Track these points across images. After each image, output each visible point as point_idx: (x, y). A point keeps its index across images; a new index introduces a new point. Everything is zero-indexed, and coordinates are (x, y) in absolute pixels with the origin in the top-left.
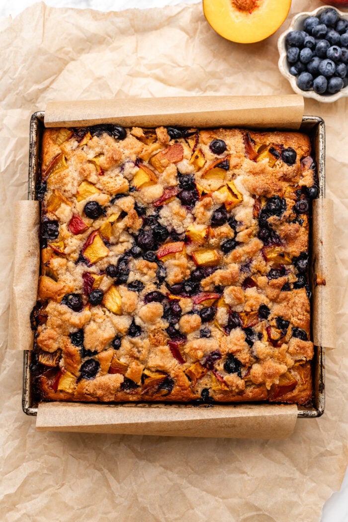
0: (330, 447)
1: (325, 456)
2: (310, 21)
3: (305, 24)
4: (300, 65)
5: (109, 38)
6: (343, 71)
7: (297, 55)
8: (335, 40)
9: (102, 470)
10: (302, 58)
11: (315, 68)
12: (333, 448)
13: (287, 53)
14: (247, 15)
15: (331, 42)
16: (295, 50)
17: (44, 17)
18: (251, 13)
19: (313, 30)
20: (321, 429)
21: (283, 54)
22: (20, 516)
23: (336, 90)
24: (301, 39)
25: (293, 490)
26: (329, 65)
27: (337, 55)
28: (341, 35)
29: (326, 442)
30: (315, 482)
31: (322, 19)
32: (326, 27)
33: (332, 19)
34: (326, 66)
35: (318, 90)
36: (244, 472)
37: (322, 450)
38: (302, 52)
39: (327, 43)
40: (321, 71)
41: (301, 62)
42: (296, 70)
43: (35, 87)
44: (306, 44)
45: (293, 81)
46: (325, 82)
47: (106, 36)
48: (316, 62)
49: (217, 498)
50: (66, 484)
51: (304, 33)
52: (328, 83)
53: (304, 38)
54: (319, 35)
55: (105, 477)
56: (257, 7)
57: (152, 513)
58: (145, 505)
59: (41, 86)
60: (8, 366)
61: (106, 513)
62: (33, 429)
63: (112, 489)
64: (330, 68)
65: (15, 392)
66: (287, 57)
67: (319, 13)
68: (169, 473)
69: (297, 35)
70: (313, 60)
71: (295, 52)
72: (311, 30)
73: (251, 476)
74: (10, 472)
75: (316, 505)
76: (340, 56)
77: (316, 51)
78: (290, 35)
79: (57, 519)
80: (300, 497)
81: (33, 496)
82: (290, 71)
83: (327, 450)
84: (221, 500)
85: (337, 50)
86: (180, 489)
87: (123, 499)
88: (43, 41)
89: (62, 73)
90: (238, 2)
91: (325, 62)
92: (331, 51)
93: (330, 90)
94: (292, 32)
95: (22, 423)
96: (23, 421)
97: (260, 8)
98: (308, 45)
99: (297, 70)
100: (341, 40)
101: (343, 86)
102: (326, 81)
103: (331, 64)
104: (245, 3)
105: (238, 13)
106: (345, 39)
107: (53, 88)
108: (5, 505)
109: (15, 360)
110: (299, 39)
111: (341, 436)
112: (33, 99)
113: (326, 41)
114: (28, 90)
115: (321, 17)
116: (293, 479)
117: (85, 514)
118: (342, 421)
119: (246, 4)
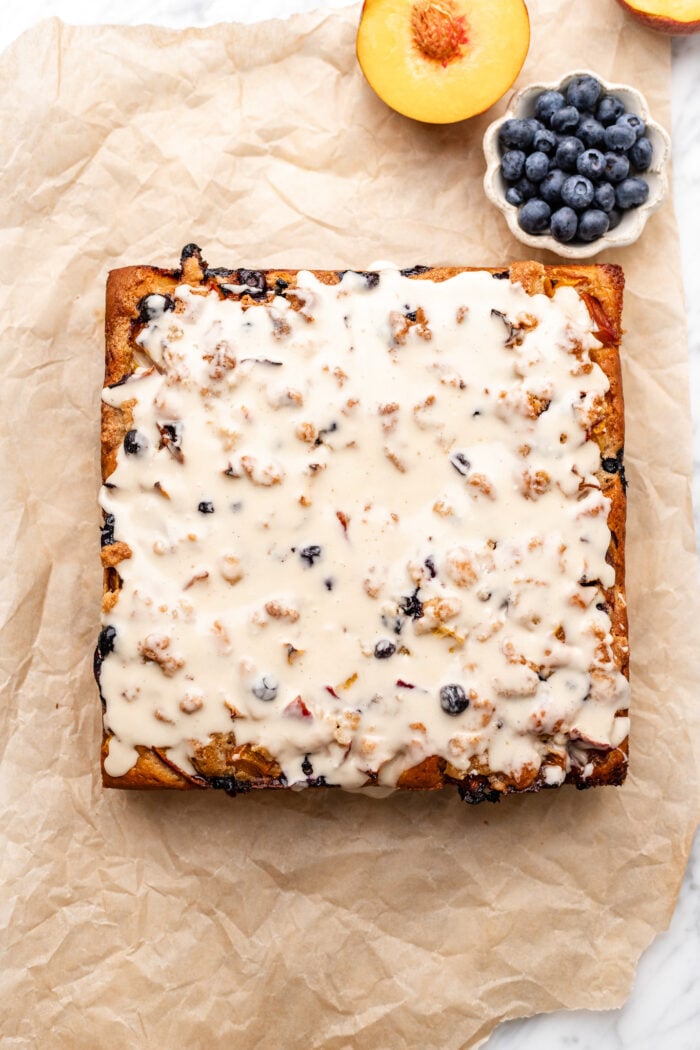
0: (649, 848)
1: (637, 866)
2: (546, 99)
3: (537, 106)
4: (526, 186)
5: (185, 81)
6: (607, 198)
7: (520, 166)
8: (594, 138)
9: (214, 913)
10: (528, 172)
11: (554, 191)
12: (653, 851)
13: (501, 161)
14: (437, 67)
15: (587, 141)
16: (516, 156)
17: (59, 48)
18: (445, 66)
19: (552, 118)
20: (629, 814)
21: (493, 163)
22: (61, 1008)
23: (595, 234)
24: (529, 136)
25: (580, 933)
26: (580, 186)
27: (596, 168)
28: (605, 128)
29: (639, 839)
30: (621, 916)
31: (570, 95)
32: (577, 113)
33: (588, 98)
34: (577, 189)
35: (560, 235)
36: (483, 904)
37: (633, 854)
38: (528, 160)
39: (577, 144)
40: (565, 198)
41: (528, 179)
42: (518, 194)
43: (49, 184)
44: (537, 145)
45: (512, 216)
46: (572, 221)
47: (180, 78)
48: (556, 180)
49: (435, 954)
50: (147, 943)
51: (534, 124)
52: (580, 221)
53: (534, 133)
54: (563, 128)
55: (221, 925)
56: (459, 55)
57: (313, 988)
58: (299, 975)
59: (59, 182)
60: (23, 723)
61: (226, 994)
62: (77, 841)
63: (235, 947)
64: (582, 193)
65: (40, 772)
66: (502, 169)
67: (564, 85)
68: (342, 911)
69: (520, 128)
70: (552, 176)
71: (517, 161)
72: (550, 117)
73: (499, 910)
74: (38, 924)
75: (626, 959)
76: (602, 169)
77: (555, 159)
78: (506, 126)
79: (134, 1011)
80: (592, 945)
81: (85, 968)
82: (507, 197)
83: (642, 855)
84: (443, 958)
85: (597, 158)
86: (364, 941)
87: (257, 966)
88: (58, 94)
89: (99, 152)
90: (423, 41)
91: (574, 180)
92: (585, 159)
93: (582, 235)
94: (511, 121)
95: (56, 832)
96: (57, 828)
97: (464, 59)
98: (542, 146)
99: (520, 193)
100: (606, 137)
101: (607, 228)
102: (575, 218)
103: (583, 184)
104: (437, 44)
105: (421, 62)
106: (613, 136)
107: (82, 184)
108: (33, 988)
109: (35, 711)
110: (524, 135)
111: (668, 827)
112: (45, 207)
113: (576, 139)
114: (35, 190)
115: (569, 92)
116: (578, 913)
117: (185, 999)
118: (667, 798)
119: (438, 47)
